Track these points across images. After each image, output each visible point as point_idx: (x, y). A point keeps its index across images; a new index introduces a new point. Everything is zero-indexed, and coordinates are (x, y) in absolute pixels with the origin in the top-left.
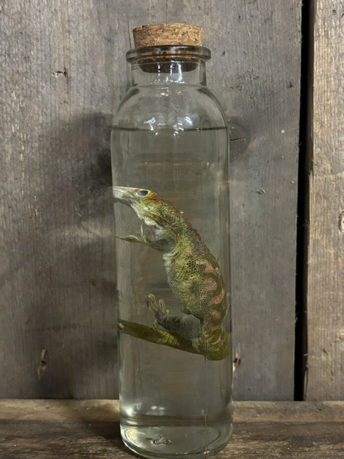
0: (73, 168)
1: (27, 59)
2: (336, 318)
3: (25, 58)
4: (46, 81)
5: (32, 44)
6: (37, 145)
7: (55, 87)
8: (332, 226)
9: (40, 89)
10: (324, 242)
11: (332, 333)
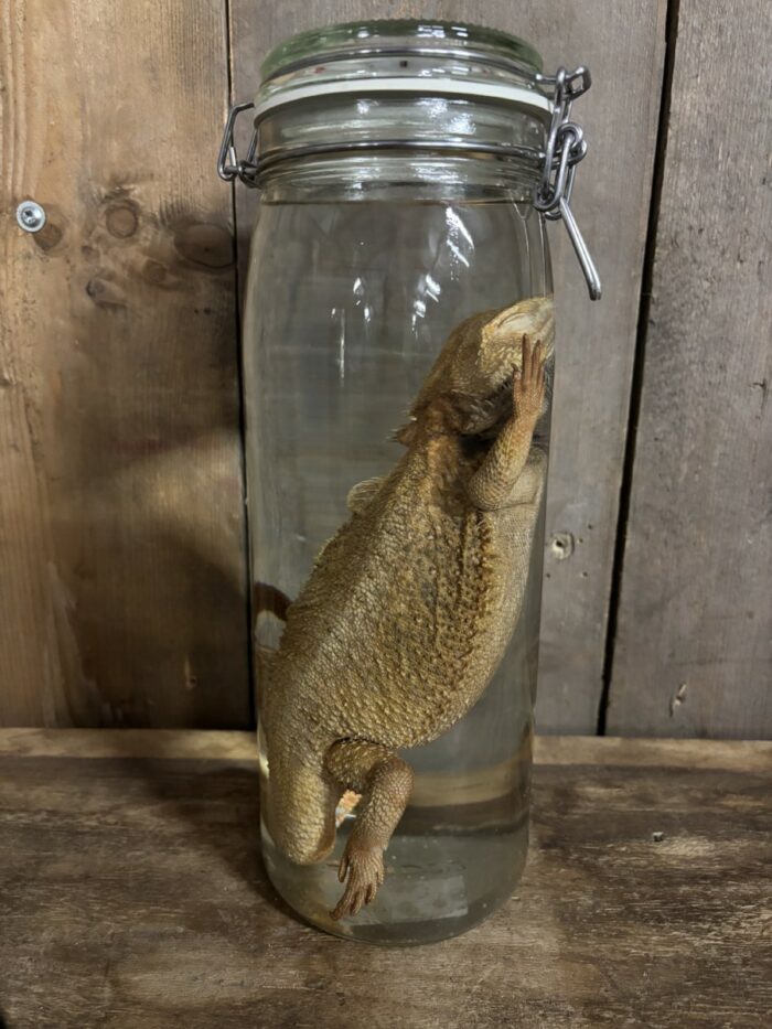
0: (752, 491)
1: (722, 367)
3: (721, 367)
4: (740, 395)
5: (732, 352)
6: (715, 464)
7: (749, 401)
9: (731, 402)
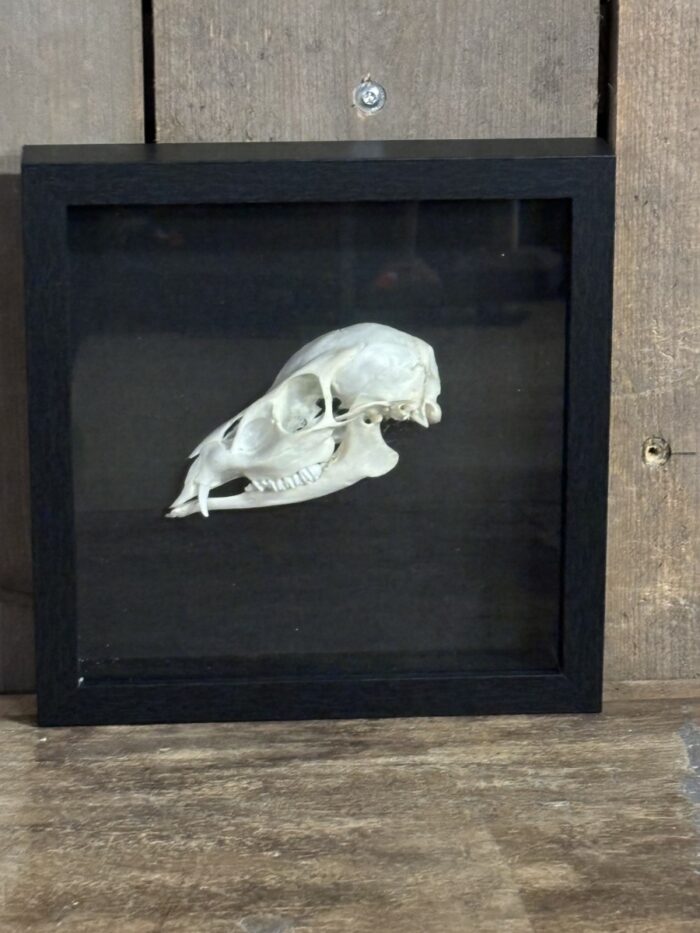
2: (639, 574)
8: (634, 457)
10: (624, 478)
11: (634, 593)
